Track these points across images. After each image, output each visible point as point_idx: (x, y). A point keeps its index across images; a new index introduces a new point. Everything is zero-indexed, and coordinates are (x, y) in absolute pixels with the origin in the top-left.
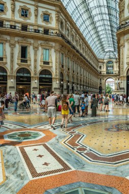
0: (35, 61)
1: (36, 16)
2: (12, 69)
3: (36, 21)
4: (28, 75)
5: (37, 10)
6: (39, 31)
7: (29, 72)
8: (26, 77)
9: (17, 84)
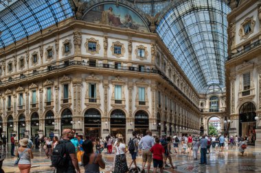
0: (130, 101)
1: (130, 52)
2: (106, 111)
3: (130, 57)
4: (123, 117)
5: (130, 46)
6: (134, 68)
7: (123, 114)
8: (121, 119)
9: (111, 126)
